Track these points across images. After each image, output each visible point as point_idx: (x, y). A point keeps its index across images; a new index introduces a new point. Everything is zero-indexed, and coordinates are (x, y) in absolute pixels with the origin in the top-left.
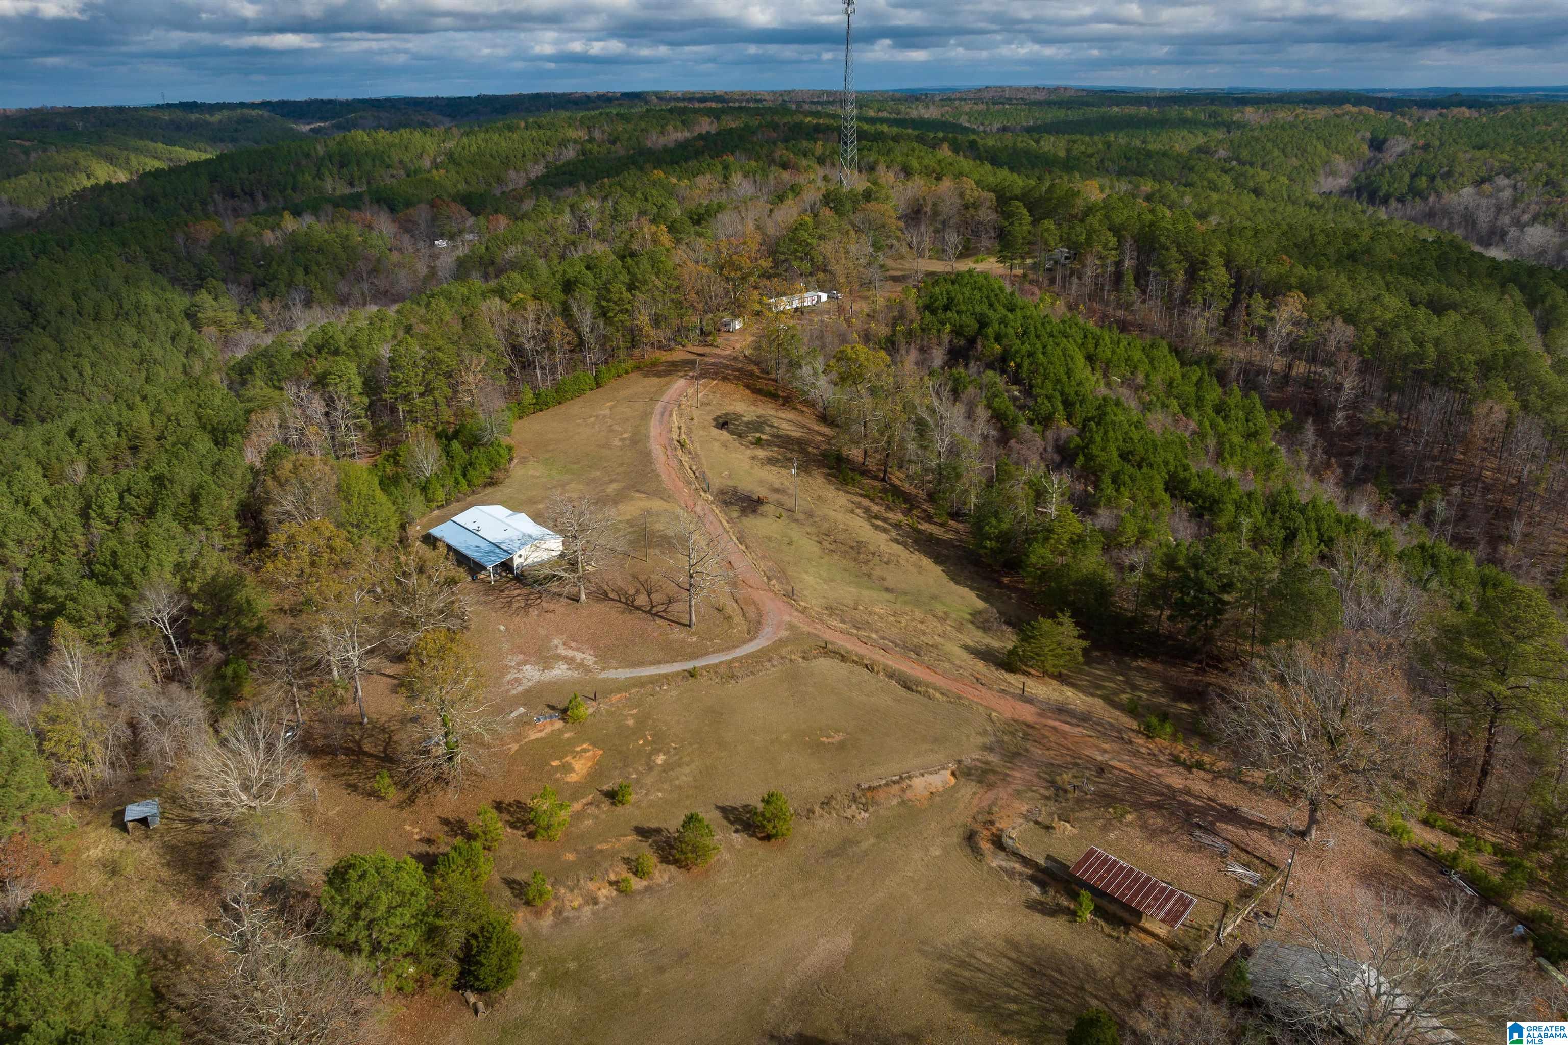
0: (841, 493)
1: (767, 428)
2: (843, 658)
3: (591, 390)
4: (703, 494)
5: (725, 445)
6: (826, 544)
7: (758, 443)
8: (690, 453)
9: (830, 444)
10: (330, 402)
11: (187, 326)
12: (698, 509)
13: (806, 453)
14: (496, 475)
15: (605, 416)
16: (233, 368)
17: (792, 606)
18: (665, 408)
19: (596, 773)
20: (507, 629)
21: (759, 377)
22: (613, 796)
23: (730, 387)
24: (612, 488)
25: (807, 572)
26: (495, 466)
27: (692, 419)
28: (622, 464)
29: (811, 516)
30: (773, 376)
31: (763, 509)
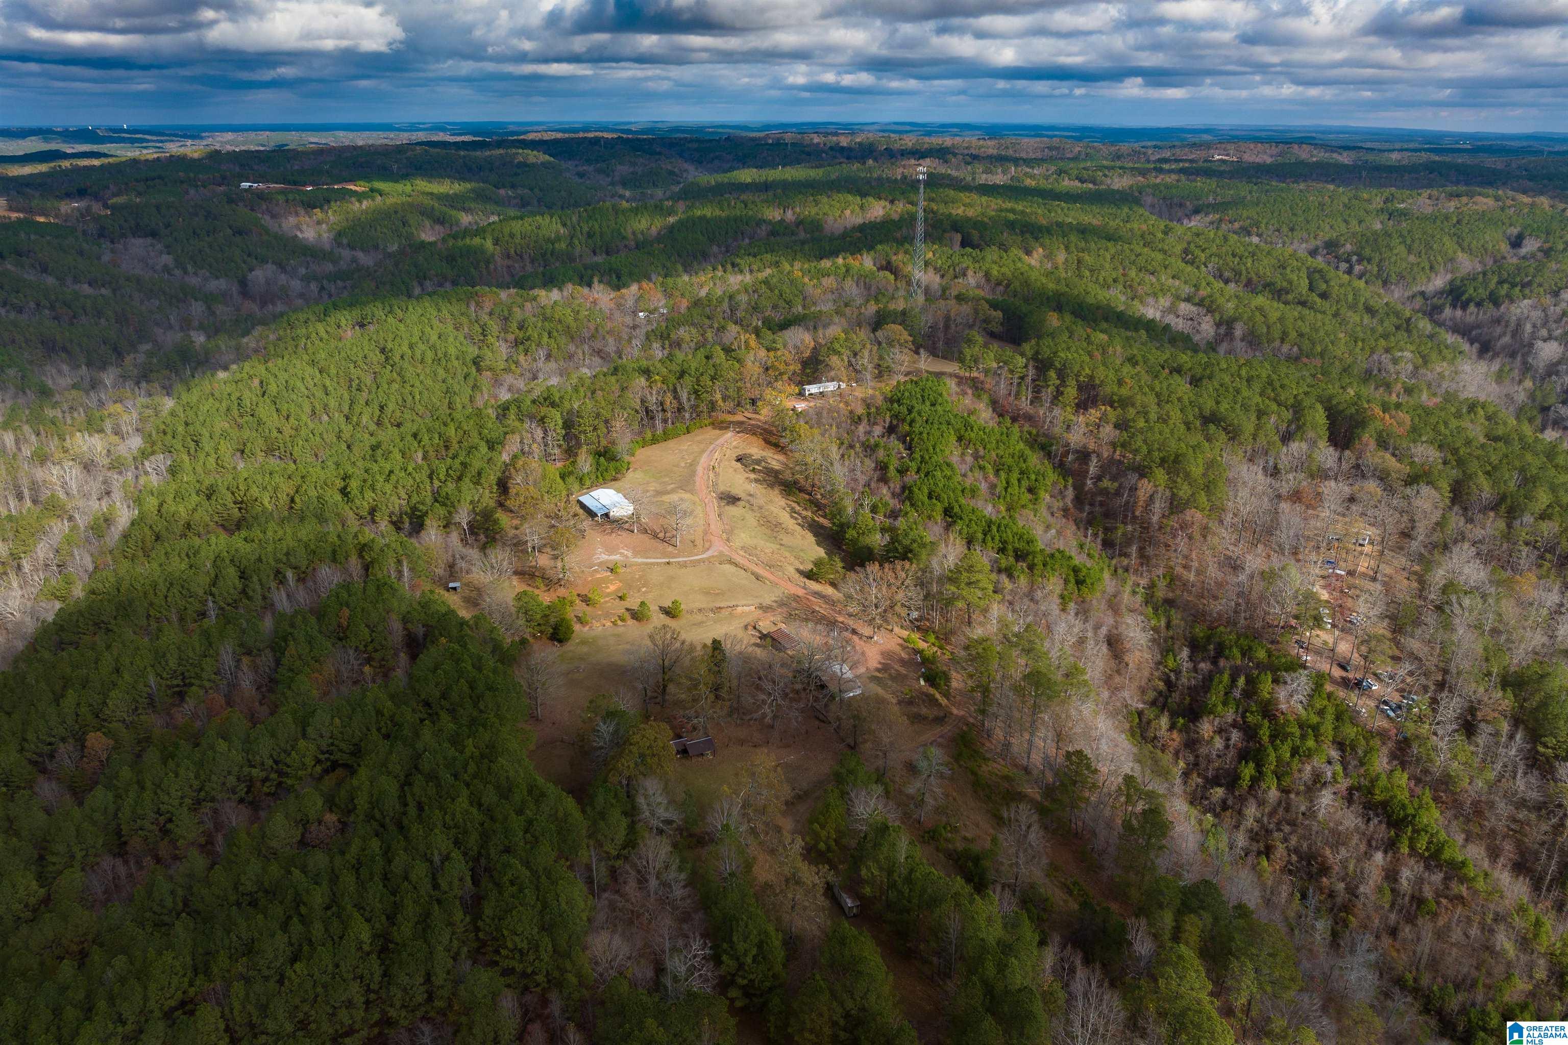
0: (784, 499)
1: (763, 463)
2: (736, 565)
3: (684, 435)
4: (712, 493)
5: (735, 470)
6: (761, 522)
7: (754, 470)
8: (716, 473)
9: (792, 475)
10: (545, 432)
11: (474, 370)
12: (706, 500)
13: (777, 478)
14: (617, 475)
15: (683, 450)
16: (499, 406)
17: (727, 544)
18: (715, 448)
19: (618, 590)
20: (601, 540)
22: (620, 598)
23: (754, 438)
25: (744, 532)
26: (617, 471)
27: (725, 455)
29: (761, 509)
30: (781, 435)
31: (738, 503)
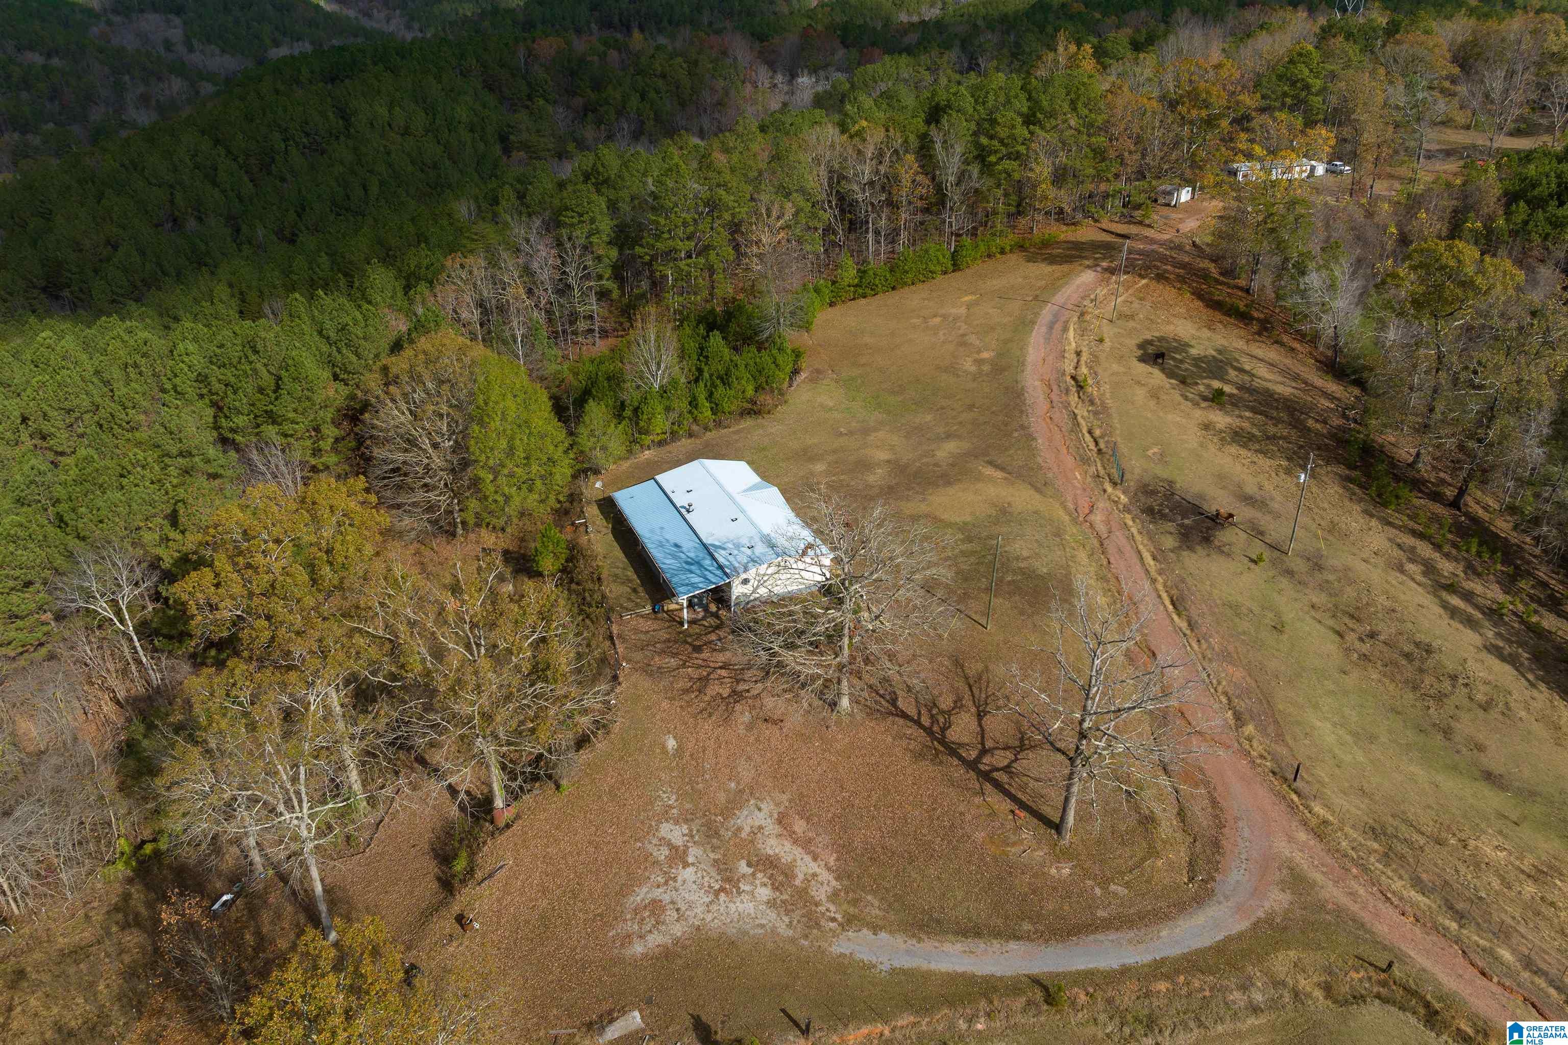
0: (1374, 522)
1: (1232, 373)
3: (945, 273)
4: (1109, 489)
5: (1154, 394)
6: (1351, 637)
7: (1216, 398)
8: (1092, 402)
9: (1346, 417)
11: (497, 149)
12: (1098, 518)
13: (1304, 430)
14: (761, 398)
15: (956, 319)
17: (1292, 806)
18: (1056, 316)
20: (680, 750)
21: (1217, 281)
24: (947, 450)
25: (1316, 707)
27: (1101, 341)
28: (971, 407)
29: (1320, 568)
30: (1242, 283)
31: (1225, 536)
